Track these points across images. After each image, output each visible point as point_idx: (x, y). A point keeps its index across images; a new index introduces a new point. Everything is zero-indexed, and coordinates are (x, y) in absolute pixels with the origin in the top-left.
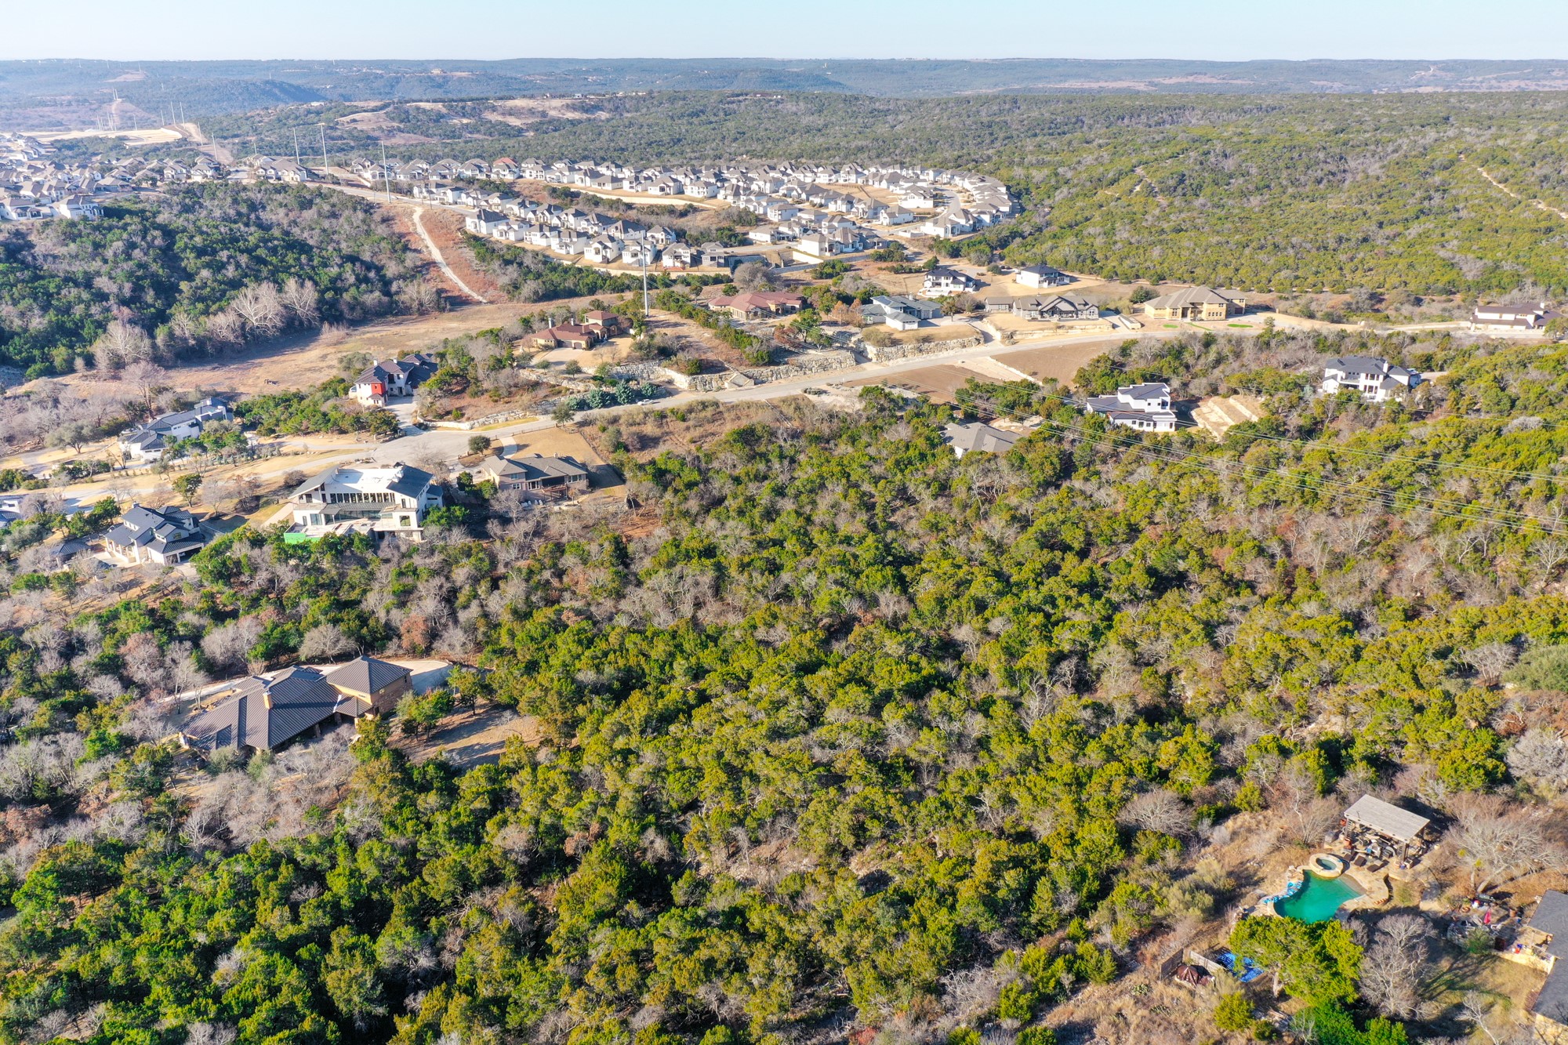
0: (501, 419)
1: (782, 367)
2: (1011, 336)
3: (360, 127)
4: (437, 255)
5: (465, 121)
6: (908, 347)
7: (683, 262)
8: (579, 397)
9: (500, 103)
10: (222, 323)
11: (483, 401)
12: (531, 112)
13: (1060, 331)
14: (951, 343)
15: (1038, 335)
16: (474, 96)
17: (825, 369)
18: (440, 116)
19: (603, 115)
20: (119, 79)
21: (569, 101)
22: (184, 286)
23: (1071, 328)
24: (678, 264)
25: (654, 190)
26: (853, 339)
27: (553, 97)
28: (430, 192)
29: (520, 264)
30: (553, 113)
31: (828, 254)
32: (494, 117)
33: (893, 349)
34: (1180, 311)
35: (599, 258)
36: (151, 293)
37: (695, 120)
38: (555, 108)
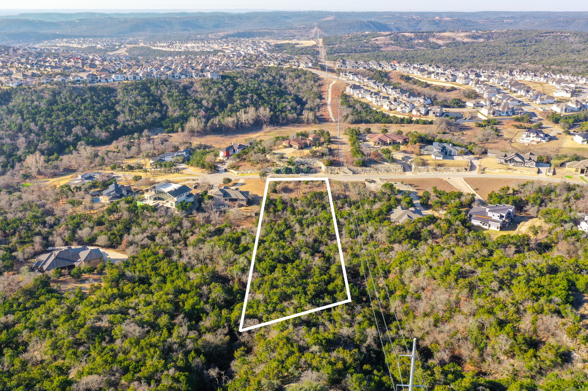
0: (249, 172)
1: (368, 168)
2: (484, 169)
3: (377, 42)
4: (329, 101)
5: (420, 41)
6: (430, 168)
7: (421, 113)
8: (279, 168)
9: (438, 34)
10: (229, 121)
11: (248, 164)
12: (449, 38)
13: (509, 171)
14: (452, 169)
15: (497, 171)
16: (426, 30)
17: (387, 171)
18: (411, 39)
19: (481, 40)
20: (326, 19)
21: (468, 34)
22: (229, 105)
23: (516, 170)
24: (419, 114)
25: (443, 79)
26: (410, 160)
27: (462, 32)
28: (346, 75)
29: (354, 108)
30: (459, 39)
31: (492, 116)
32: (432, 40)
33: (423, 168)
34: (580, 170)
35: (388, 108)
36: (218, 107)
37: (518, 45)
38: (461, 36)
